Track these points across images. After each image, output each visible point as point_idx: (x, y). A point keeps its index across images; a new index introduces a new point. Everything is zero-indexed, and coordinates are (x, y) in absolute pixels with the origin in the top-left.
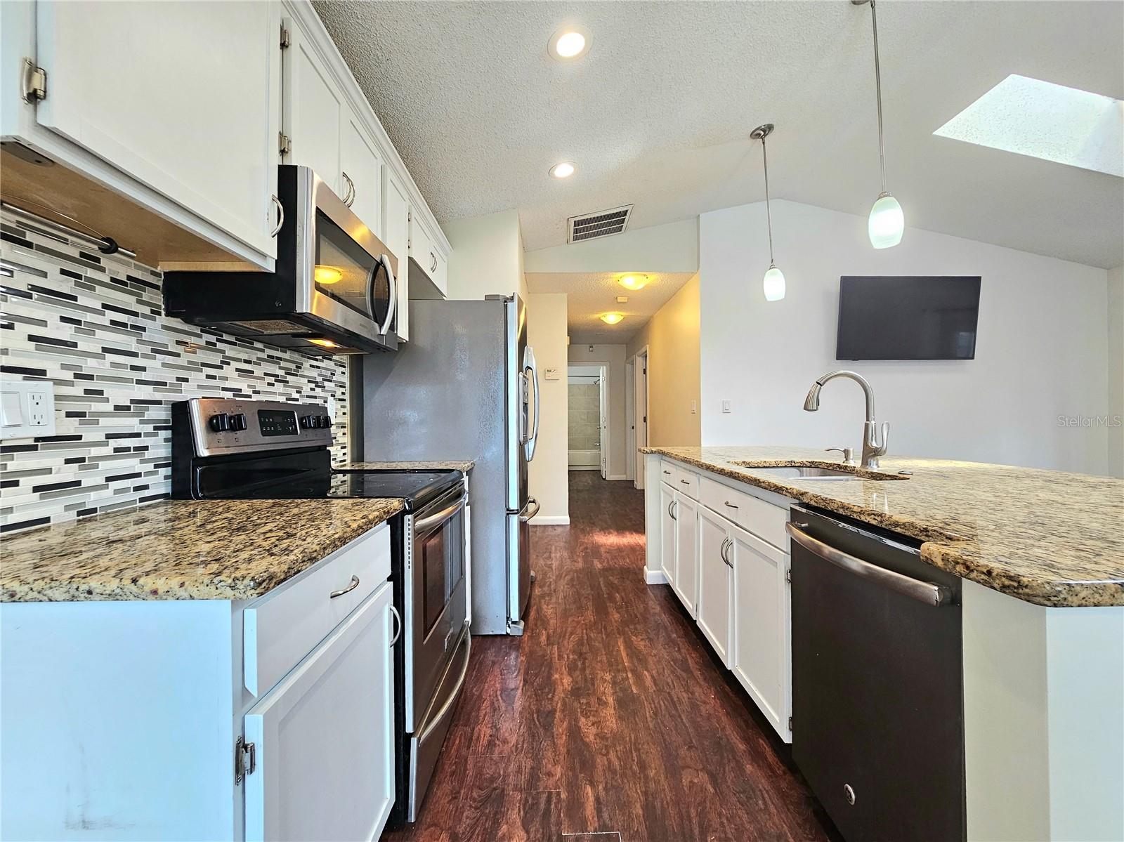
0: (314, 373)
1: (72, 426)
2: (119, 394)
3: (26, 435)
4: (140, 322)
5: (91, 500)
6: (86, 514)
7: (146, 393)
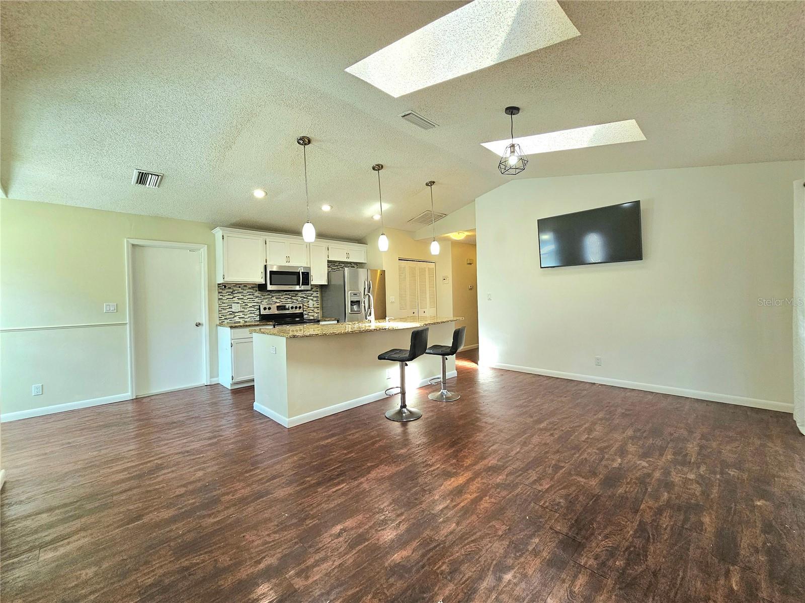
0: (304, 295)
1: (243, 310)
2: (250, 305)
3: (237, 311)
4: (254, 293)
5: (246, 320)
6: (246, 322)
7: (255, 304)
